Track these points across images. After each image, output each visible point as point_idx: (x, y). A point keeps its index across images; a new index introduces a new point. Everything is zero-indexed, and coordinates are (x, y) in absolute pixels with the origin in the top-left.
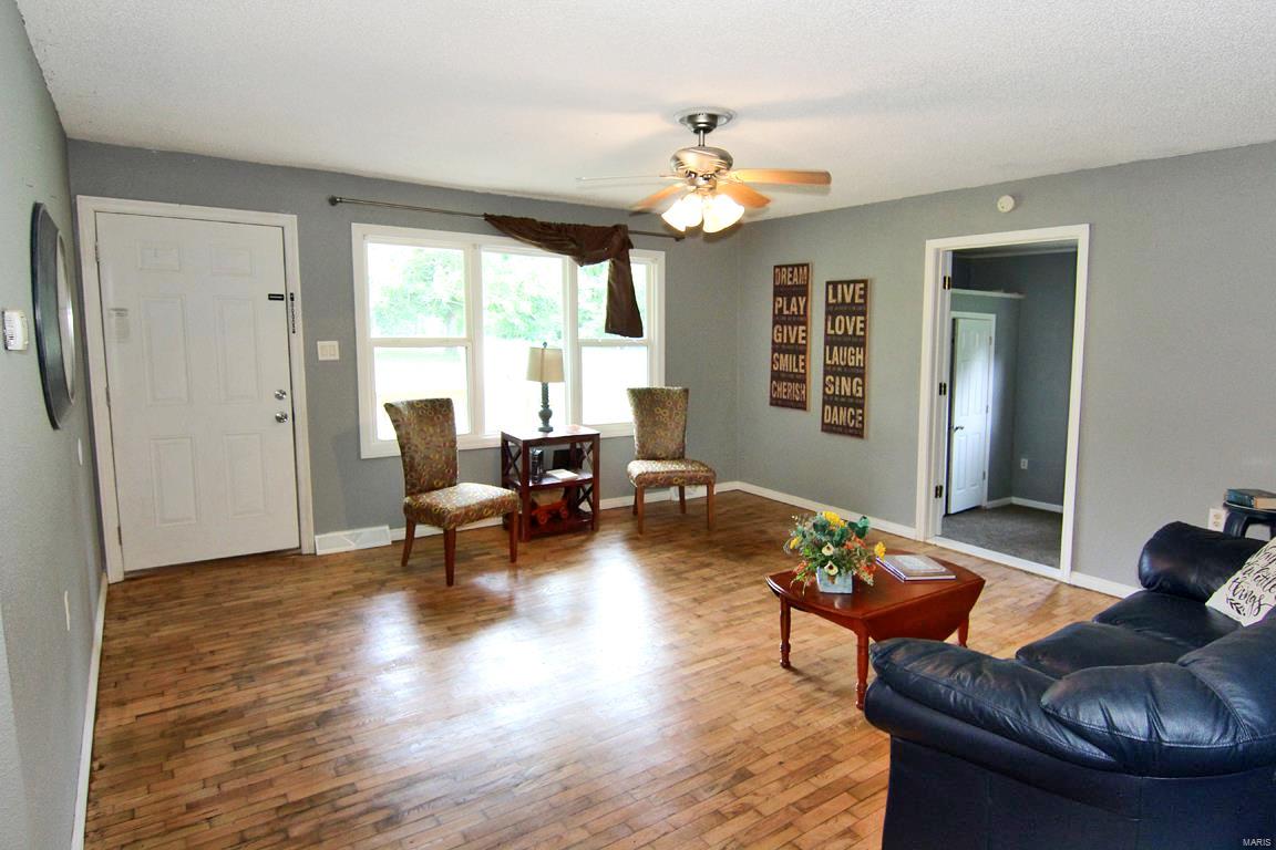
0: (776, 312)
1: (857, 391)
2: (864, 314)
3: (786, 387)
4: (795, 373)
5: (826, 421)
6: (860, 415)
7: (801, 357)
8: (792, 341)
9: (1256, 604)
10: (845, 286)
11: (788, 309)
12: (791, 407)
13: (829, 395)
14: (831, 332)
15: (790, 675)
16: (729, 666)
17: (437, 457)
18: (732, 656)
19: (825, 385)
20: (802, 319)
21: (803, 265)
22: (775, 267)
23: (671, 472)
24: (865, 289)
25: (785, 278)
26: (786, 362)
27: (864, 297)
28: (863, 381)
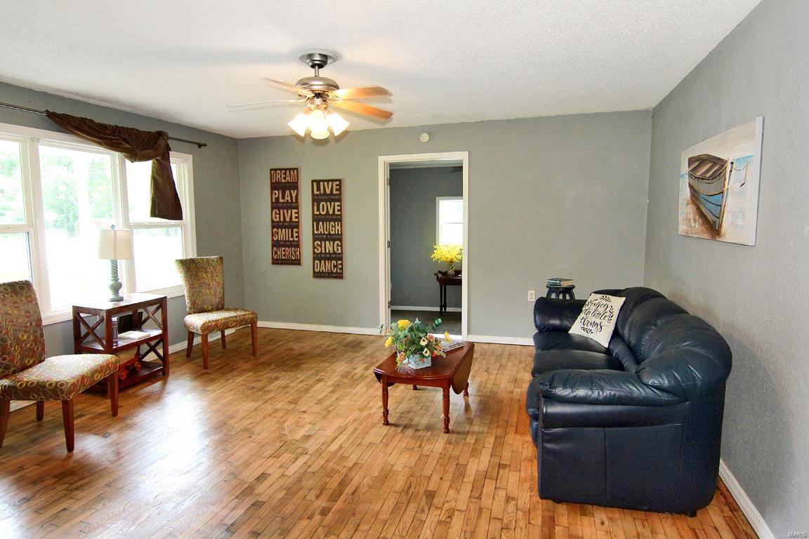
0: (274, 200)
1: (338, 250)
2: (340, 200)
3: (284, 251)
4: (291, 241)
5: (316, 270)
6: (340, 264)
7: (295, 230)
8: (288, 220)
9: (599, 327)
10: (326, 184)
11: (283, 198)
12: (290, 264)
13: (318, 254)
14: (316, 213)
15: (393, 429)
16: (355, 435)
17: (25, 337)
18: (351, 429)
19: (314, 248)
20: (294, 205)
21: (293, 169)
22: (271, 170)
23: (227, 318)
24: (340, 185)
25: (279, 177)
26: (283, 234)
27: (340, 190)
28: (341, 243)
